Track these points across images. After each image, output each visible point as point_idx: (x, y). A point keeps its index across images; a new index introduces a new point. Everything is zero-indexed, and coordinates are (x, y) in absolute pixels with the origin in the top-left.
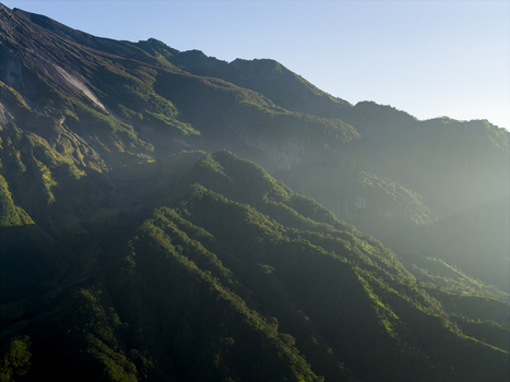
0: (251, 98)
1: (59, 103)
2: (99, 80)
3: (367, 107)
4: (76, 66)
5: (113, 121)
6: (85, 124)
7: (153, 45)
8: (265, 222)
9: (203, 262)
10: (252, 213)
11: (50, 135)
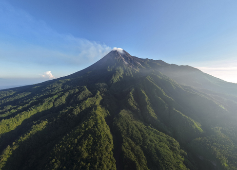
0: (158, 64)
1: (137, 65)
2: (141, 63)
3: (172, 64)
4: (139, 61)
5: (143, 67)
6: (140, 67)
7: (147, 59)
8: (160, 77)
9: (153, 81)
10: (158, 76)
11: (136, 68)
